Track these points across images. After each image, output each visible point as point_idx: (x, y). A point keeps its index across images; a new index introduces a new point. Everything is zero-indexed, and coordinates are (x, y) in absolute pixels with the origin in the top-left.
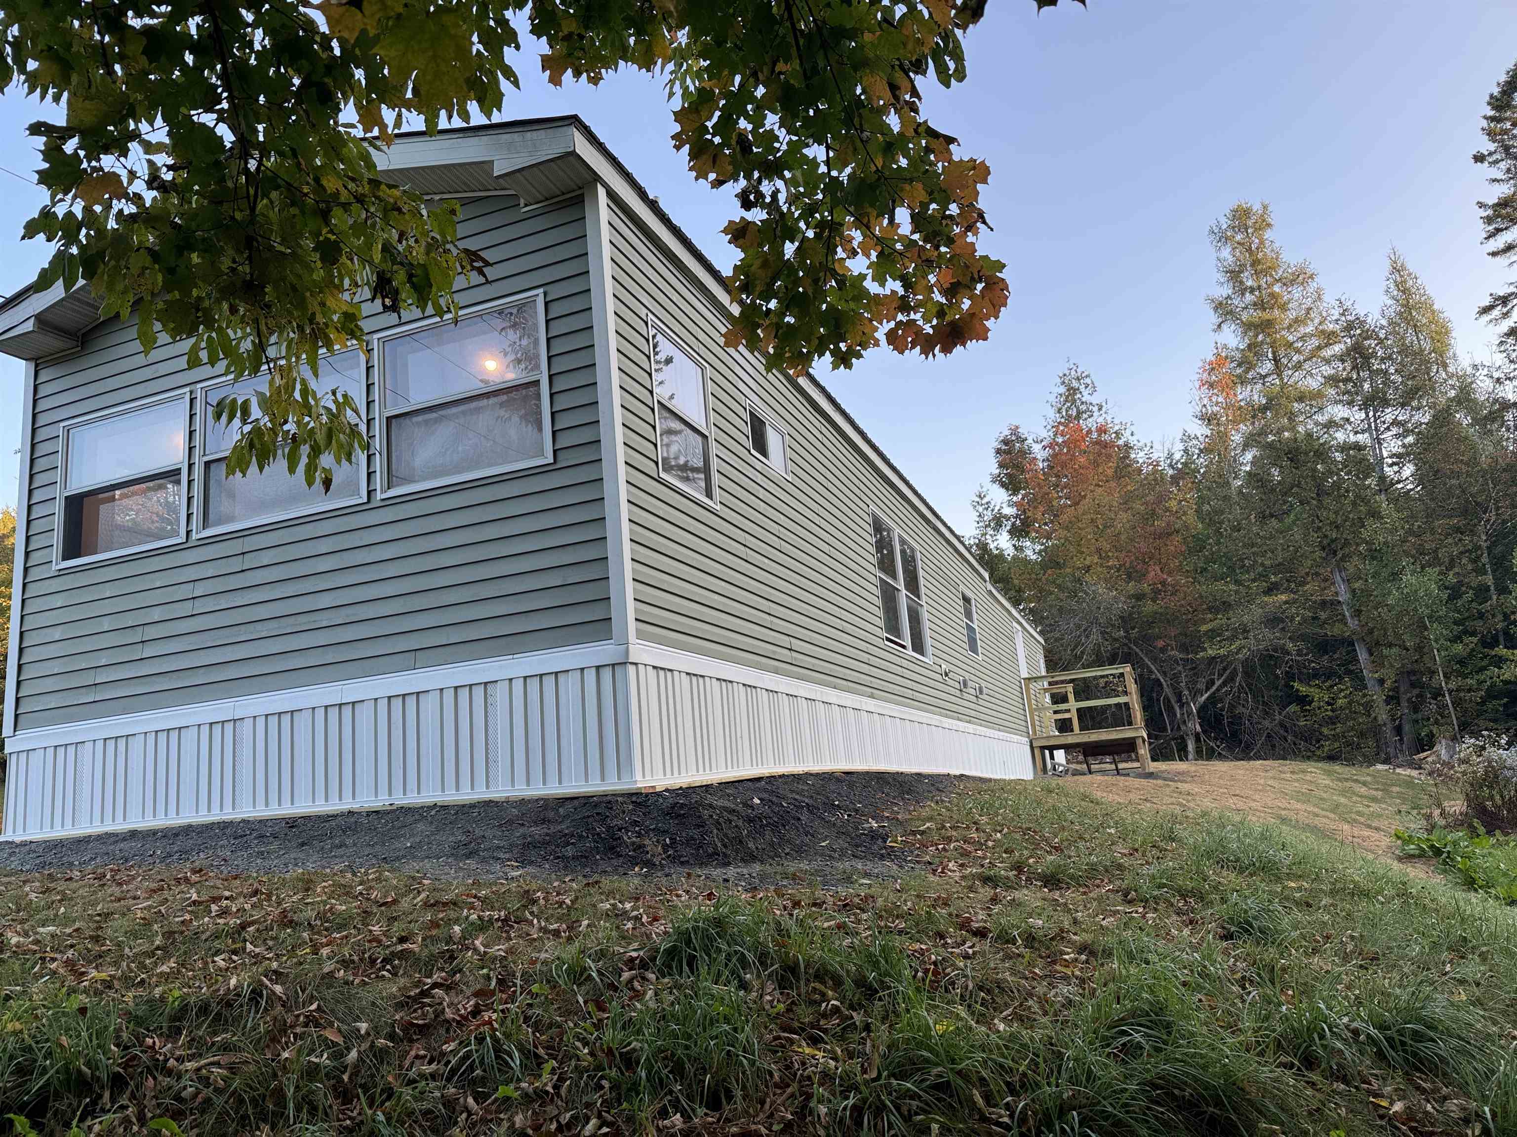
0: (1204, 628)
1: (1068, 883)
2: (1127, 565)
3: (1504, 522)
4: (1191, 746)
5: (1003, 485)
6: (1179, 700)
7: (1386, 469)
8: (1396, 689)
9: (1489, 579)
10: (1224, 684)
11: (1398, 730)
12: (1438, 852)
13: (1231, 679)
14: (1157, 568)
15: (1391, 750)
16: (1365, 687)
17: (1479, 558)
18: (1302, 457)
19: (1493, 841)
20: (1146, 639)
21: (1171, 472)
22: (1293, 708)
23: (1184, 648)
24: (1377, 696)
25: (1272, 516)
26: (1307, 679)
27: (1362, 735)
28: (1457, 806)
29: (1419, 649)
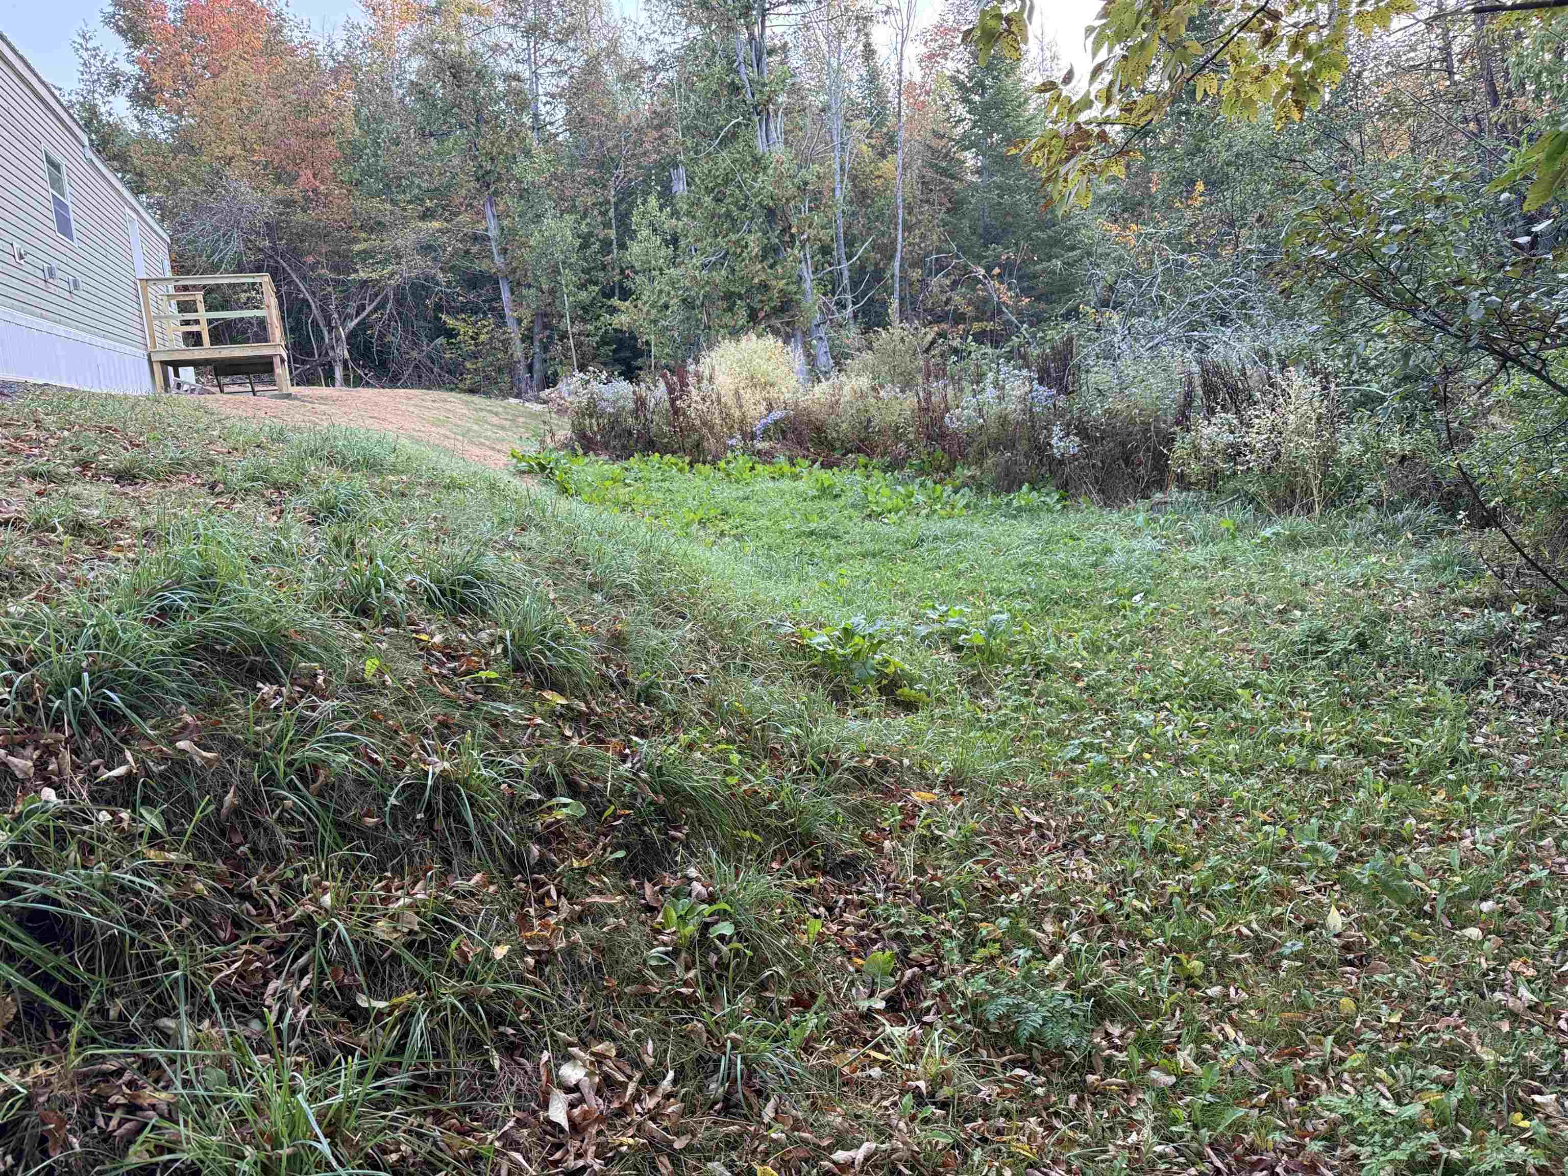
0: (357, 247)
1: (145, 479)
2: (276, 164)
3: (630, 181)
4: (338, 373)
5: (120, 31)
6: (329, 324)
7: (540, 105)
8: (529, 330)
9: (613, 234)
10: (375, 310)
11: (530, 368)
12: (543, 468)
13: (382, 306)
14: (310, 173)
15: (523, 386)
16: (505, 324)
17: (607, 211)
18: (465, 76)
19: (587, 460)
20: (295, 254)
21: (331, 64)
22: (441, 340)
23: (335, 268)
24: (514, 332)
25: (431, 135)
26: (454, 312)
27: (500, 370)
28: (564, 432)
29: (552, 292)
